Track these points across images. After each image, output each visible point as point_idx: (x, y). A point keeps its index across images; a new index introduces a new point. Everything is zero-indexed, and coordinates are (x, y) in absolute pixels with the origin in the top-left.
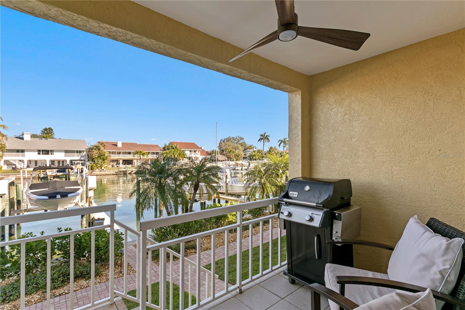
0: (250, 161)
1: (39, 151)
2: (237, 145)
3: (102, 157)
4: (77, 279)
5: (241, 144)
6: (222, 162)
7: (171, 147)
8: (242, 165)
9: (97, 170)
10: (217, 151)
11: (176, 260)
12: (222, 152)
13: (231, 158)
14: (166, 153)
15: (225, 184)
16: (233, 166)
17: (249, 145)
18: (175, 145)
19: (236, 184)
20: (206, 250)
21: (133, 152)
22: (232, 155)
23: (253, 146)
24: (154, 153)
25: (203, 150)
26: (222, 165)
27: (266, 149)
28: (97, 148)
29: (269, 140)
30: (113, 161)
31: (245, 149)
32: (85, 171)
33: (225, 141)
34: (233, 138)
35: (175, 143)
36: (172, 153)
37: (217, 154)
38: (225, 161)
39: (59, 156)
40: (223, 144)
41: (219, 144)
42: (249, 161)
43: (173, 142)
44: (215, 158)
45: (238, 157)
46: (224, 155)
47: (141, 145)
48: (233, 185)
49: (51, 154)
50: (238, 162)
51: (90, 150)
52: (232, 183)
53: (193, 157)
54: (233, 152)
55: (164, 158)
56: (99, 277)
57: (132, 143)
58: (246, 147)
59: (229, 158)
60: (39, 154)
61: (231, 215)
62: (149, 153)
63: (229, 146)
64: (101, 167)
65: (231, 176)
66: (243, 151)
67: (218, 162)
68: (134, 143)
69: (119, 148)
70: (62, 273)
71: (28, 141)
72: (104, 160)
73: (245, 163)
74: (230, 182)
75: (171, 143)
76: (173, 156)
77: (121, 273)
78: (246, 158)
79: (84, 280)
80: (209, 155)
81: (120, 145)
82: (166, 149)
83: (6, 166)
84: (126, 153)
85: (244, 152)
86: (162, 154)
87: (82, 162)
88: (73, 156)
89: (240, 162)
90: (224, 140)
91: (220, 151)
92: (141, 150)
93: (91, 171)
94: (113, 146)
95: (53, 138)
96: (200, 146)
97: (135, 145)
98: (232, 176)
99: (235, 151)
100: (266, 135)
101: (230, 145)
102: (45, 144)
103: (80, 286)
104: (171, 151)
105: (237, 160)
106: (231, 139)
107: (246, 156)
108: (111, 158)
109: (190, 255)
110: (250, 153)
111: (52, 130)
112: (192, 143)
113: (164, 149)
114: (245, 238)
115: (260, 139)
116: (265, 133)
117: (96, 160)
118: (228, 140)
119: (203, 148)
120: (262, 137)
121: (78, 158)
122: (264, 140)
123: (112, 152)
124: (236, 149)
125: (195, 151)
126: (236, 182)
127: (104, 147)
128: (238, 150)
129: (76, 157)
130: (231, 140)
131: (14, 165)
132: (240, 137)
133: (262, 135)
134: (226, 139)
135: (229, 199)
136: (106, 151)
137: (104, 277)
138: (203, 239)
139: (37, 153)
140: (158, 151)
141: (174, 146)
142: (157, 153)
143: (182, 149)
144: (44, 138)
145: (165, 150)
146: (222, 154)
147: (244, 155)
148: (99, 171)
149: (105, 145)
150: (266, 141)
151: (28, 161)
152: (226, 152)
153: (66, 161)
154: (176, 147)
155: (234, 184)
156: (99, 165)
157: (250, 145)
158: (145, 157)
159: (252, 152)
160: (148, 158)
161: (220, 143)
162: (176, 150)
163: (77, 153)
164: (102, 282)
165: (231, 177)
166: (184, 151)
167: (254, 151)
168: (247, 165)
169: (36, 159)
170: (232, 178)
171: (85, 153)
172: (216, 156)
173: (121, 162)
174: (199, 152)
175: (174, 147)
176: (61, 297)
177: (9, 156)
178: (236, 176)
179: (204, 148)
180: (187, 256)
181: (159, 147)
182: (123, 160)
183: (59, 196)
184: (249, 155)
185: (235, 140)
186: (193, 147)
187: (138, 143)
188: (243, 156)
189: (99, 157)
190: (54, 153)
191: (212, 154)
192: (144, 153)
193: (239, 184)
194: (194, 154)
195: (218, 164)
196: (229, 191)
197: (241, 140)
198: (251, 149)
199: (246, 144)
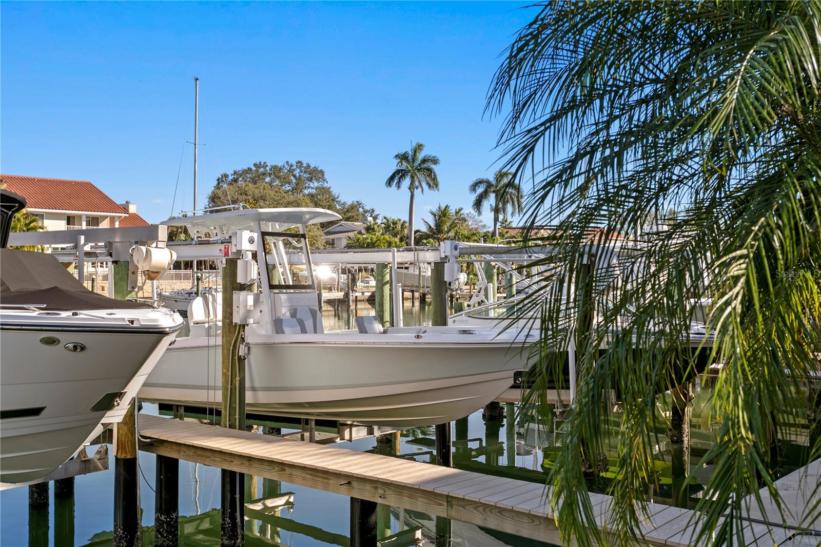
17: (344, 203)
19: (304, 331)
23: (361, 210)
25: (135, 217)
27: (422, 221)
29: (435, 179)
31: (330, 221)
33: (241, 183)
34: (276, 170)
48: (280, 338)
52: (279, 327)
90: (236, 180)
100: (420, 156)
106: (264, 174)
110: (351, 234)
112: (76, 183)
115: (397, 172)
116: (419, 147)
118: (255, 177)
119: (132, 209)
120: (405, 165)
122: (412, 177)
126: (308, 325)
130: (268, 179)
132: (308, 166)
133: (403, 157)
134: (246, 172)
135: (252, 460)
147: (327, 242)
150: (424, 185)
157: (349, 203)
159: (360, 233)
161: (219, 191)
165: (272, 287)
167: (369, 229)
174: (112, 224)
179: (137, 209)
185: (285, 180)
186: (83, 202)
196: (253, 389)
197: (311, 180)
198: (355, 221)
199: (333, 200)
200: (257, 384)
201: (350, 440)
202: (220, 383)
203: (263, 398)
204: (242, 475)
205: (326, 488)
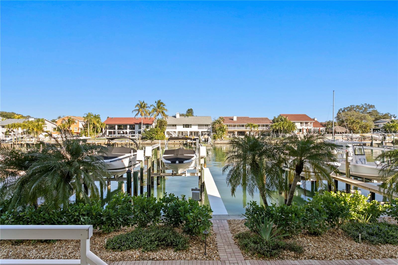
0: (386, 134)
1: (184, 125)
2: (363, 115)
3: (222, 129)
4: (169, 247)
5: (370, 113)
6: (342, 134)
7: (281, 119)
8: (372, 139)
9: (218, 140)
10: (334, 122)
11: (267, 260)
12: (341, 123)
13: (355, 130)
14: (275, 125)
15: (345, 163)
16: (358, 139)
17: (382, 114)
18: (285, 117)
19: (362, 164)
20: (311, 259)
21: (245, 125)
22: (356, 127)
23: (389, 115)
24: (264, 125)
25: (316, 121)
26: (342, 138)
28: (219, 122)
30: (230, 132)
31: (376, 119)
32: (210, 140)
33: (346, 111)
34: (358, 107)
35: (284, 115)
36: (281, 125)
37: (335, 126)
38: (346, 133)
39: (195, 129)
40: (343, 114)
41: (337, 114)
42: (384, 134)
43: (282, 115)
44: (332, 129)
45: (365, 128)
46: (344, 126)
47: (252, 119)
48: (357, 164)
49: (190, 127)
50: (366, 135)
51: (214, 124)
52: (357, 162)
53: (304, 129)
54: (357, 123)
55: (273, 130)
56: (186, 252)
57: (245, 117)
58: (378, 117)
59: (352, 130)
60: (184, 127)
61: (355, 212)
62: (259, 126)
63: (350, 116)
64: (221, 137)
65: (355, 152)
66: (374, 121)
67: (336, 135)
68: (247, 117)
69: (235, 122)
70: (158, 237)
71: (178, 118)
72: (223, 132)
73: (378, 136)
74: (353, 161)
75: (280, 115)
76: (282, 128)
77: (205, 255)
78: (379, 130)
79: (174, 250)
80: (323, 126)
81: (235, 119)
82: (276, 121)
83: (167, 135)
84: (240, 126)
85: (374, 123)
86: (272, 126)
87: (208, 133)
88: (203, 129)
89: (369, 135)
90: (344, 110)
91: (338, 122)
92: (252, 123)
93: (214, 140)
94: (230, 120)
95: (193, 116)
96: (312, 118)
97: (247, 119)
98: (357, 153)
99: (360, 122)
101: (353, 115)
102: (188, 120)
103: (169, 256)
104: (280, 124)
105: (363, 132)
106: (354, 108)
107: (377, 128)
108: (229, 130)
109: (287, 259)
110: (385, 123)
111: (192, 110)
113: (273, 121)
114: (384, 257)
117: (218, 132)
118: (350, 109)
119: (316, 119)
121: (206, 130)
123: (229, 125)
124: (361, 119)
125: (306, 123)
126: (363, 162)
127: (223, 121)
128: (365, 120)
129: (205, 129)
131: (171, 134)
132: (369, 105)
134: (348, 108)
135: (351, 183)
136: (225, 124)
137: (189, 254)
138: (309, 240)
139: (182, 127)
140: (267, 123)
141: (283, 118)
142: (267, 126)
143: (292, 122)
144: (187, 116)
145: (274, 123)
146: (342, 125)
147: (375, 126)
148: (220, 140)
149: (224, 120)
151: (178, 132)
152: (346, 123)
153: (199, 132)
154: (285, 119)
155: (359, 164)
156: (220, 136)
157: (384, 113)
158: (256, 129)
159: (389, 123)
160: (258, 130)
161: (339, 113)
162: (286, 123)
163: (206, 126)
164: (186, 259)
165: (355, 155)
166: (294, 123)
167: (392, 121)
168: (380, 139)
169: (182, 131)
170: (357, 156)
171: (211, 126)
172: (333, 128)
173: (236, 133)
174: (311, 123)
175: (283, 120)
176: (153, 261)
177: (169, 129)
178: (363, 153)
180: (283, 259)
181: (269, 120)
182: (238, 132)
183: (177, 162)
184: (382, 126)
185: (361, 109)
186: (304, 119)
187: (250, 117)
188: (373, 127)
189: (219, 129)
190: (192, 126)
191: (328, 125)
192: (255, 126)
193: (367, 165)
194: (305, 126)
195: (335, 137)
196: (352, 172)
197: (370, 108)
198: (387, 119)
199: (378, 113)
200: (352, 171)
201: (373, 182)
202: (345, 170)
203: (354, 173)
204: (350, 185)
205: (365, 189)
